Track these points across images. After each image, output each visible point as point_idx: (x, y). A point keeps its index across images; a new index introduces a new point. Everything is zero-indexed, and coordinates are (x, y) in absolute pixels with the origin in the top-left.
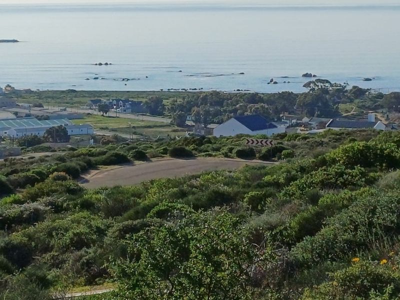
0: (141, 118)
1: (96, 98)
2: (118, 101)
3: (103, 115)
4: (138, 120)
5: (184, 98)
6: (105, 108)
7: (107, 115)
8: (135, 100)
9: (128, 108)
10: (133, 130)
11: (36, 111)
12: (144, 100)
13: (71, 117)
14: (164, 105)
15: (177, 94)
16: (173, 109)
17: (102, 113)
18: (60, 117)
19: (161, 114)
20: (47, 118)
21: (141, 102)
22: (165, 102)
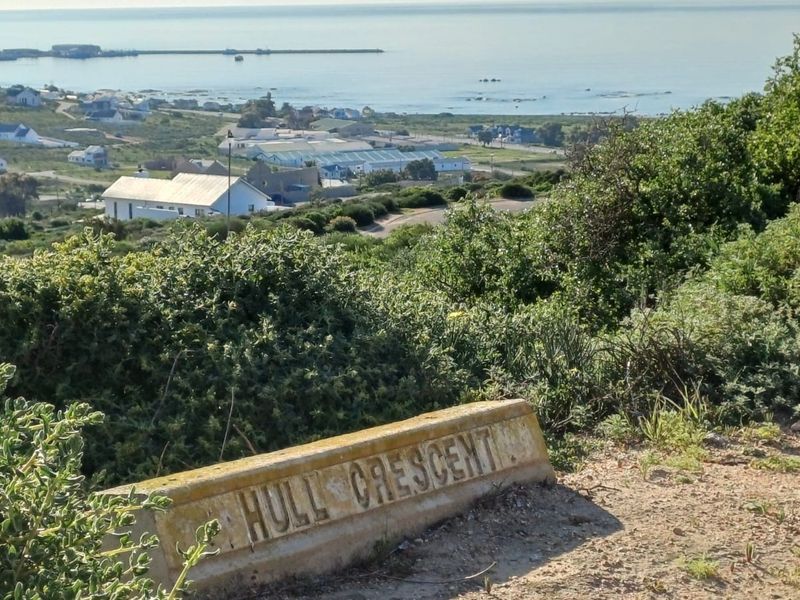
0: (533, 149)
1: (478, 124)
2: (504, 127)
3: (484, 146)
4: (528, 153)
5: (589, 125)
6: (486, 137)
7: (490, 145)
8: (526, 126)
9: (516, 137)
10: (522, 165)
11: (398, 140)
12: (538, 127)
13: (443, 148)
14: (563, 133)
15: (582, 119)
16: (573, 139)
17: (483, 143)
18: (428, 148)
19: (558, 145)
20: (412, 149)
21: (534, 129)
22: (564, 129)
